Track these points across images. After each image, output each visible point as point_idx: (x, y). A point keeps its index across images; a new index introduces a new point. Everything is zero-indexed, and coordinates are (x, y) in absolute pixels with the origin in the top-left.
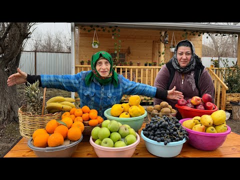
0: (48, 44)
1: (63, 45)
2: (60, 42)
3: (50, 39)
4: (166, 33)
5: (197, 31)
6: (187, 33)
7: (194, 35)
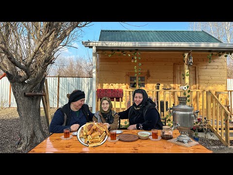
0: (70, 70)
1: (84, 70)
2: (81, 67)
3: (72, 65)
4: (189, 54)
5: (224, 52)
6: (212, 54)
7: (220, 55)
